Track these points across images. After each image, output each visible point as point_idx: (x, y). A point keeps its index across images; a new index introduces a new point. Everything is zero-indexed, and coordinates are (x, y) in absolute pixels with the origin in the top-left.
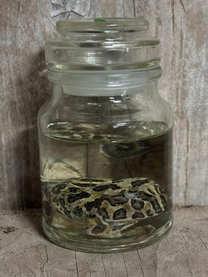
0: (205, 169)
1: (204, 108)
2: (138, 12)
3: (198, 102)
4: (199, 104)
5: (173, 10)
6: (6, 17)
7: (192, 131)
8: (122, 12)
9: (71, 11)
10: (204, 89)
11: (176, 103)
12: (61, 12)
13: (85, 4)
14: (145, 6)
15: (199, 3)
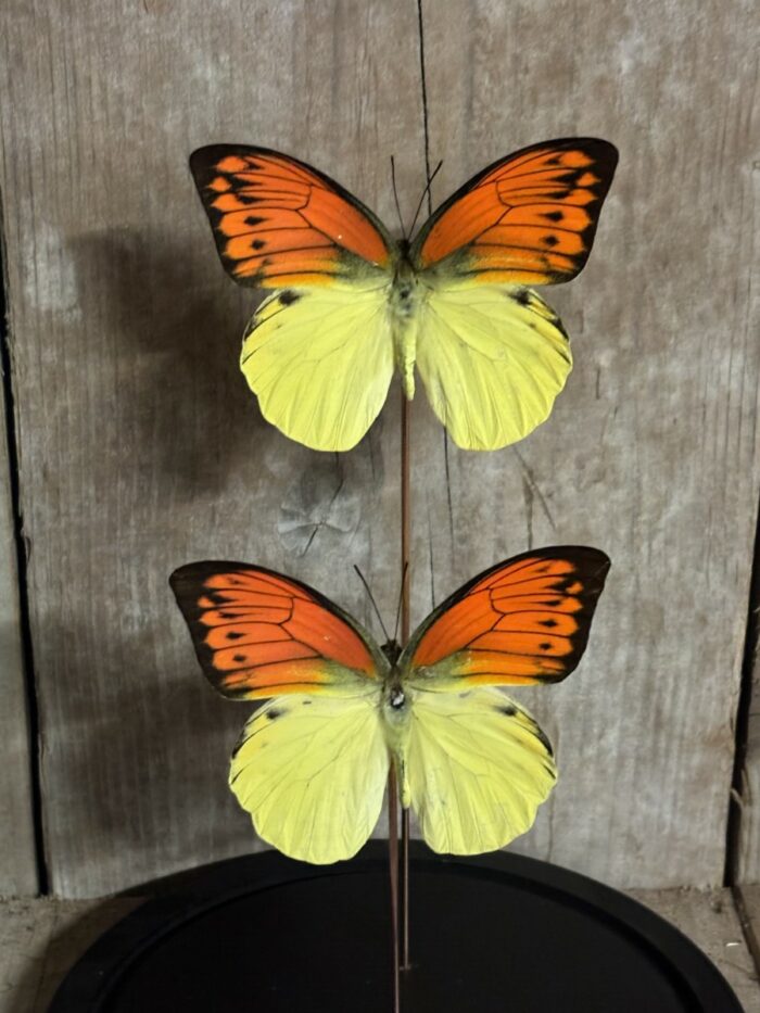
0: (590, 816)
1: (590, 705)
2: (458, 527)
3: (577, 693)
4: (581, 697)
5: (529, 526)
6: (186, 534)
7: (565, 745)
8: (426, 526)
9: (321, 523)
10: (591, 670)
11: (532, 694)
12: (300, 525)
13: (350, 511)
14: (473, 516)
15: (582, 515)
